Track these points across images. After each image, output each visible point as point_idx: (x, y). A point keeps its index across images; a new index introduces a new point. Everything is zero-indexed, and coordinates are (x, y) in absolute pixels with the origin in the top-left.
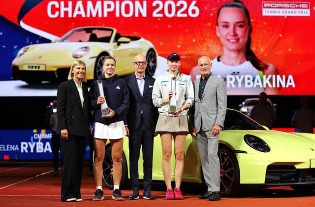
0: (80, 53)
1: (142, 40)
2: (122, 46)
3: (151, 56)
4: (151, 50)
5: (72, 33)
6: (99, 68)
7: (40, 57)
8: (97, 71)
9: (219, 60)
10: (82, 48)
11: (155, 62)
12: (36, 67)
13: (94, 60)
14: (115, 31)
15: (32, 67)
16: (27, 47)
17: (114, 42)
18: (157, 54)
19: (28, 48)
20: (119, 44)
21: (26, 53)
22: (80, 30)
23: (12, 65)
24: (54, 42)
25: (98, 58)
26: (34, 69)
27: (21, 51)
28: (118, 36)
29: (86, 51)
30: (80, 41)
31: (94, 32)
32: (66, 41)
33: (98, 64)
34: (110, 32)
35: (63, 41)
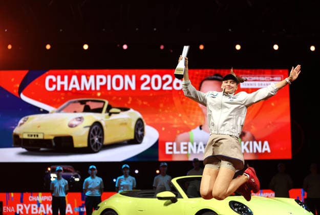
0: (75, 122)
1: (132, 110)
2: (114, 117)
3: (139, 125)
4: (140, 120)
5: (68, 105)
6: (92, 137)
7: (39, 127)
8: (91, 139)
9: (201, 129)
10: (76, 118)
11: (143, 130)
12: (35, 136)
13: (88, 129)
14: (107, 103)
15: (32, 136)
16: (27, 117)
17: (106, 113)
18: (145, 124)
19: (27, 119)
20: (110, 114)
21: (26, 123)
22: (75, 102)
23: (13, 134)
24: (52, 113)
25: (91, 127)
26: (33, 137)
27: (21, 121)
28: (109, 107)
29: (80, 121)
30: (75, 112)
31: (88, 103)
32: (62, 111)
33: (92, 133)
34: (102, 104)
35: (59, 111)
